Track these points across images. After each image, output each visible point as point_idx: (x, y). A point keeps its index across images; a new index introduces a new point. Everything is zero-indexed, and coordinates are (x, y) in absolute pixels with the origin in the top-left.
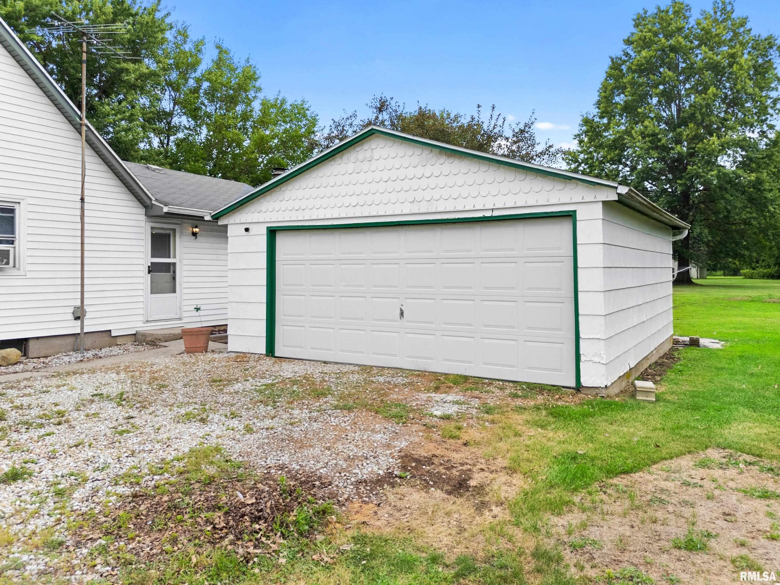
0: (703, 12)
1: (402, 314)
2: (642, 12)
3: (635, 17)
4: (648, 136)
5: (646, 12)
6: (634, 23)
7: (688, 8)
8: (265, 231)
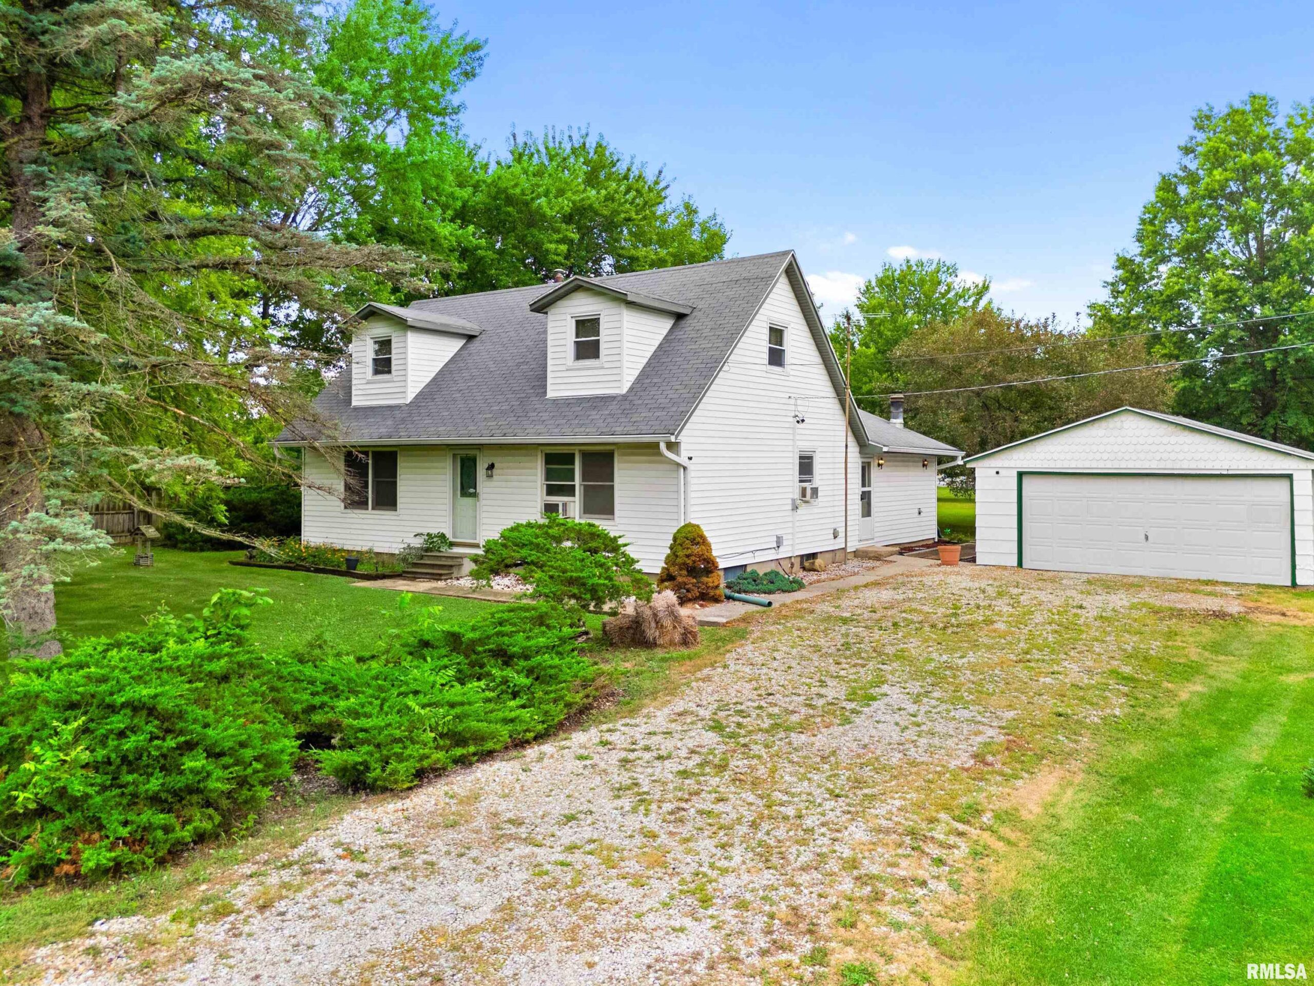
0: (1297, 106)
1: (1147, 538)
2: (1205, 108)
3: (1195, 114)
4: (1223, 292)
5: (1211, 109)
6: (1193, 123)
7: (1273, 102)
8: (1015, 474)
